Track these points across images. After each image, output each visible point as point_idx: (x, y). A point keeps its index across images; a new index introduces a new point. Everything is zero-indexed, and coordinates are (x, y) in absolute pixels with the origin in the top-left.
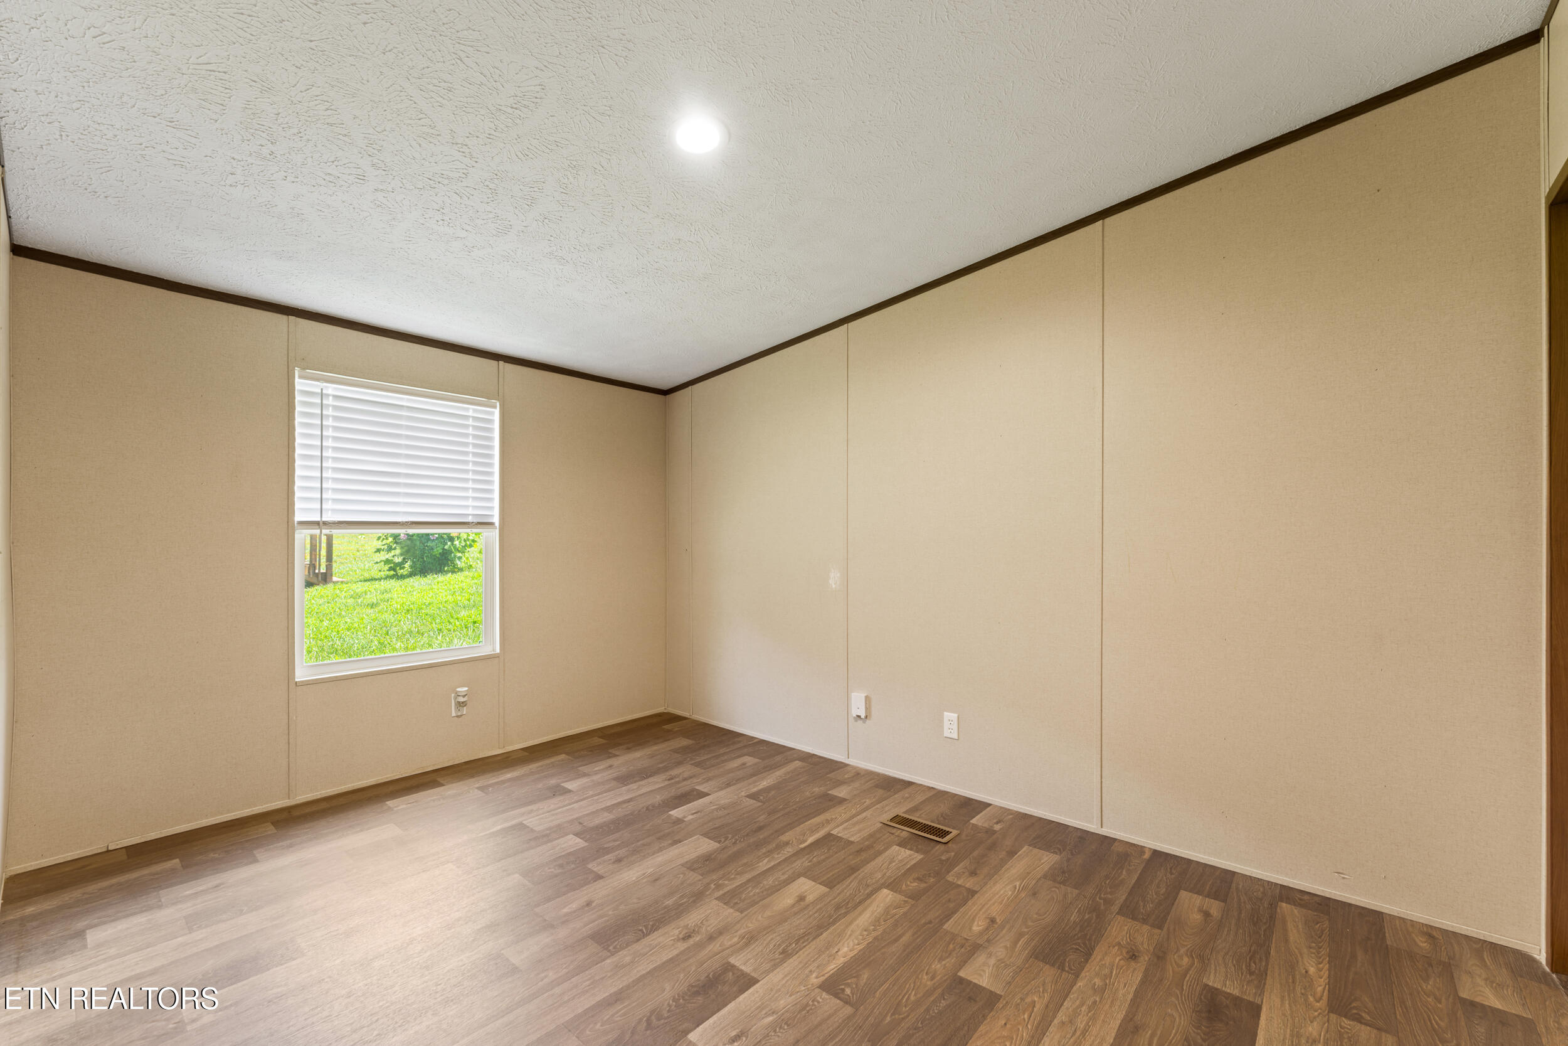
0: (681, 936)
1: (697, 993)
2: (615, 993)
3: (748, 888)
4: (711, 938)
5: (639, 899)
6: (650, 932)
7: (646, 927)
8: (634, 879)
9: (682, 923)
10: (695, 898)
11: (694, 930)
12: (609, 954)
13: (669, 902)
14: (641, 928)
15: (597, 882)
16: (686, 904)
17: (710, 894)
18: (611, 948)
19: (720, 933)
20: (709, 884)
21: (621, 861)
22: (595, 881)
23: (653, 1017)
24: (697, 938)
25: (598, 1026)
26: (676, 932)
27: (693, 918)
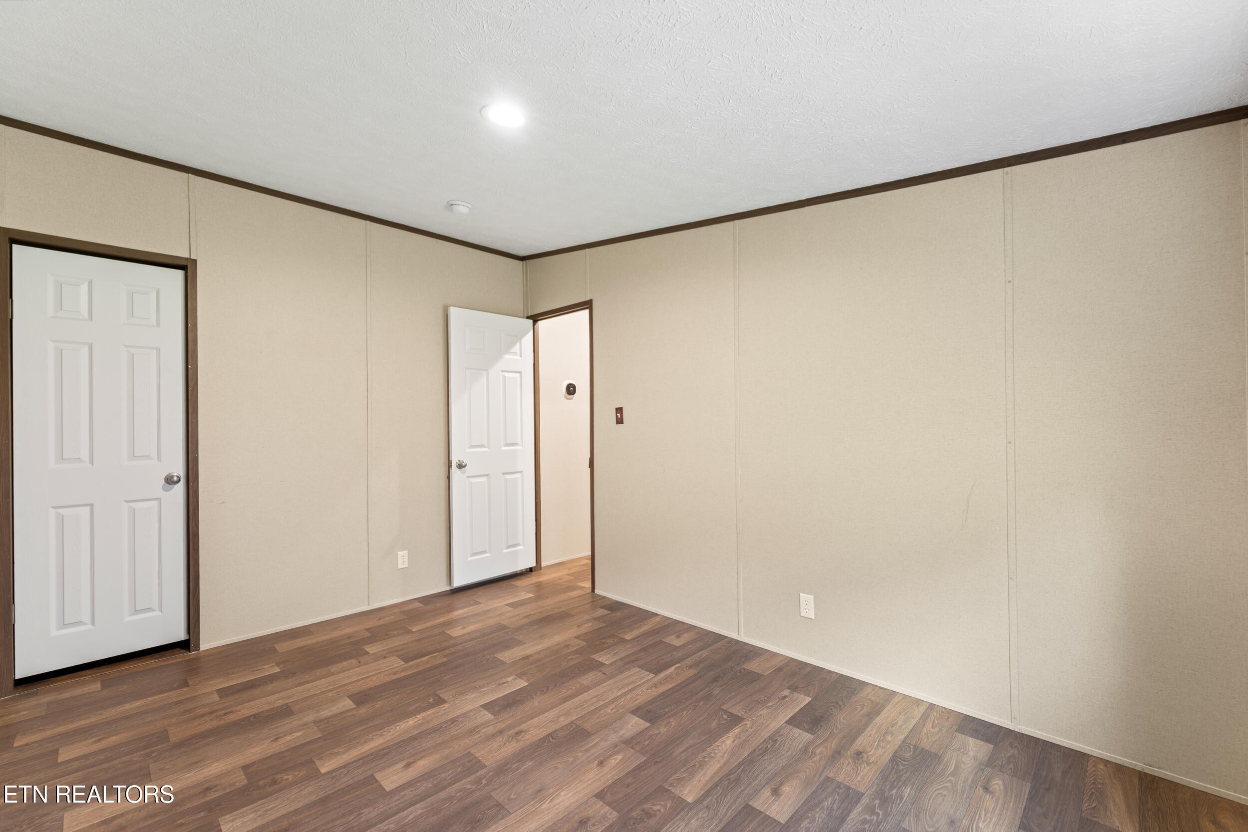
0: (523, 734)
1: (519, 701)
2: (567, 701)
3: (450, 779)
4: (501, 732)
5: (556, 768)
6: (546, 737)
7: (549, 741)
8: (562, 793)
9: (521, 744)
10: (505, 768)
11: (513, 738)
12: (575, 722)
13: (529, 764)
14: (554, 740)
15: (599, 790)
16: (514, 762)
17: (490, 771)
18: (574, 726)
19: (493, 736)
20: (487, 785)
21: (581, 821)
22: (603, 790)
23: (545, 691)
24: (512, 732)
25: (574, 688)
26: (527, 737)
27: (512, 748)
